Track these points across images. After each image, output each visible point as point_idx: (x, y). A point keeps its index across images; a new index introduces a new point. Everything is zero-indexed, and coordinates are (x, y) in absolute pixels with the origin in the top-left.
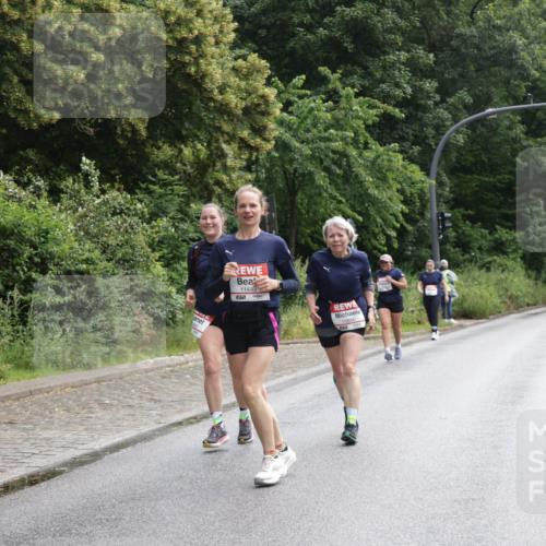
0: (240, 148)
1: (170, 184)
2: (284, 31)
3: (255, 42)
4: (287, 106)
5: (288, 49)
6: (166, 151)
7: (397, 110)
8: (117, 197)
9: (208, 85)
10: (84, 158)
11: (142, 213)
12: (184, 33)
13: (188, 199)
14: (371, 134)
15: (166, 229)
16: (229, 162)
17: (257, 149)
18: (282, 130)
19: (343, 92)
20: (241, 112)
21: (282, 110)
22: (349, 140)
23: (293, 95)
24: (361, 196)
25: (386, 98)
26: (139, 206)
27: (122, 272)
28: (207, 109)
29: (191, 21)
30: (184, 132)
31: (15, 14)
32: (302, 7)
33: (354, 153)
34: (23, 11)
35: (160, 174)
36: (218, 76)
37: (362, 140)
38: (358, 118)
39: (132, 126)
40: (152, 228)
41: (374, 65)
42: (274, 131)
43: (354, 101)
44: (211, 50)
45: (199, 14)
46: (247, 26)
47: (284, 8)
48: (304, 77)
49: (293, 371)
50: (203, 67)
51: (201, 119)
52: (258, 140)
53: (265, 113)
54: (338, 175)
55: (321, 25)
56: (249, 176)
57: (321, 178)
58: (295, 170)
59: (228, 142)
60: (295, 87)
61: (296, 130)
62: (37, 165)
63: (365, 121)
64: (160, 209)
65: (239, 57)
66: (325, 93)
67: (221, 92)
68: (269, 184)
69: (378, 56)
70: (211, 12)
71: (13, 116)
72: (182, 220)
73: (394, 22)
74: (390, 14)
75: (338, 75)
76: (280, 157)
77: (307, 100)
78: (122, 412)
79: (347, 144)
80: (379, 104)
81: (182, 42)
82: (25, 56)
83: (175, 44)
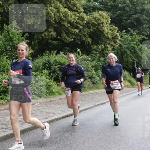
0: (111, 46)
1: (96, 54)
2: (121, 21)
3: (114, 23)
4: (121, 37)
5: (122, 25)
6: (95, 47)
7: (146, 37)
8: (85, 57)
9: (104, 33)
10: (78, 49)
11: (90, 60)
12: (99, 22)
13: (100, 57)
14: (140, 42)
15: (95, 63)
16: (109, 49)
17: (114, 46)
18: (120, 42)
19: (134, 34)
20: (111, 38)
21: (121, 38)
24: (138, 56)
25: (143, 35)
26: (89, 58)
28: (104, 38)
29: (101, 19)
30: (99, 43)
31: (64, 19)
32: (125, 16)
33: (136, 47)
34: (66, 18)
35: (94, 52)
36: (106, 31)
37: (138, 44)
38: (137, 39)
39: (88, 41)
40: (92, 63)
41: (141, 28)
42: (118, 42)
43: (136, 35)
44: (105, 25)
45: (103, 17)
46: (113, 20)
47: (121, 16)
48: (125, 30)
49: (123, 94)
50: (103, 29)
51: (103, 40)
52: (115, 44)
53: (117, 39)
54: (132, 52)
55: (129, 19)
56: (113, 52)
57: (128, 52)
58: (123, 51)
59: (108, 45)
60: (123, 33)
61: (124, 42)
62: (68, 50)
63: (139, 40)
64: (94, 59)
65: (111, 27)
66: (130, 34)
67: (107, 34)
68: (118, 53)
69: (142, 26)
70: (105, 17)
71: (63, 40)
72: (99, 62)
73: (145, 18)
74: (144, 16)
75: (132, 30)
76: (120, 48)
77: (126, 36)
78: (86, 102)
79: (135, 45)
80: (142, 36)
81: (99, 24)
82: (66, 27)
83: (97, 24)
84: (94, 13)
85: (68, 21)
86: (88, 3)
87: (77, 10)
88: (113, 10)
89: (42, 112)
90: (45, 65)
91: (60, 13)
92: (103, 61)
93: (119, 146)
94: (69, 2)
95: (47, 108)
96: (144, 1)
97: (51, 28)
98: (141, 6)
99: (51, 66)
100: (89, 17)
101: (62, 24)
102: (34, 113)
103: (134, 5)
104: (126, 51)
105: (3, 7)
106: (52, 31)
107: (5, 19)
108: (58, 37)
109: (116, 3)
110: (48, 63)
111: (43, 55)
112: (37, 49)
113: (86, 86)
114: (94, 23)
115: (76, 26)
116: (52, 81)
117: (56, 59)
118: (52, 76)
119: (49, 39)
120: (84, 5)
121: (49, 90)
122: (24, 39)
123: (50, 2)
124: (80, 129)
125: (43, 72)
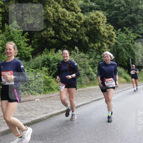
0: (107, 44)
1: (93, 52)
2: (117, 20)
3: (110, 22)
4: (117, 35)
5: (117, 24)
6: (92, 45)
7: (140, 36)
8: (82, 54)
9: (101, 31)
10: (76, 47)
12: (96, 21)
13: (97, 55)
14: (135, 40)
15: (92, 61)
16: (105, 47)
17: (111, 44)
18: (116, 40)
19: (129, 32)
20: (107, 37)
22: (130, 42)
23: (118, 33)
24: (133, 54)
25: (138, 33)
26: (87, 56)
27: (83, 70)
28: (101, 36)
29: (97, 18)
30: (96, 41)
31: (63, 18)
32: (120, 15)
34: (64, 18)
35: (91, 50)
36: (103, 30)
37: (133, 42)
38: (132, 37)
39: (85, 40)
40: (89, 60)
41: (135, 26)
42: (114, 40)
43: (131, 34)
44: (101, 24)
45: (99, 17)
46: (109, 19)
47: (116, 15)
48: (120, 29)
49: (119, 90)
50: (100, 28)
51: (99, 38)
52: (111, 43)
53: (113, 37)
54: (128, 49)
55: (124, 18)
56: (109, 50)
57: (124, 50)
58: (119, 48)
59: (105, 43)
60: (119, 31)
61: (119, 40)
62: (66, 48)
64: (91, 57)
65: (107, 26)
66: (125, 33)
67: (103, 33)
68: (113, 51)
69: (136, 25)
70: (101, 17)
71: (62, 39)
72: (95, 59)
73: (140, 17)
74: (139, 16)
75: (128, 29)
76: (116, 46)
77: (121, 34)
78: (84, 98)
79: (130, 43)
80: (136, 34)
81: (95, 23)
82: (65, 27)
83: (94, 23)
84: (91, 13)
85: (66, 20)
86: (85, 4)
87: (75, 10)
88: (109, 10)
89: (41, 107)
90: (45, 62)
91: (58, 13)
92: (100, 59)
93: (115, 140)
94: (67, 2)
95: (47, 103)
96: (138, 1)
97: (50, 28)
98: (136, 6)
99: (50, 63)
100: (86, 16)
101: (60, 24)
102: (34, 108)
103: (129, 5)
104: (122, 49)
105: (4, 7)
106: (51, 30)
107: (6, 19)
108: (57, 36)
109: (112, 3)
110: (47, 61)
111: (42, 53)
112: (37, 47)
113: (84, 82)
114: (91, 22)
115: (74, 25)
116: (52, 78)
117: (55, 56)
118: (51, 73)
119: (48, 38)
120: (81, 5)
121: (48, 86)
122: (24, 37)
123: (49, 2)
124: (78, 123)
125: (42, 69)
